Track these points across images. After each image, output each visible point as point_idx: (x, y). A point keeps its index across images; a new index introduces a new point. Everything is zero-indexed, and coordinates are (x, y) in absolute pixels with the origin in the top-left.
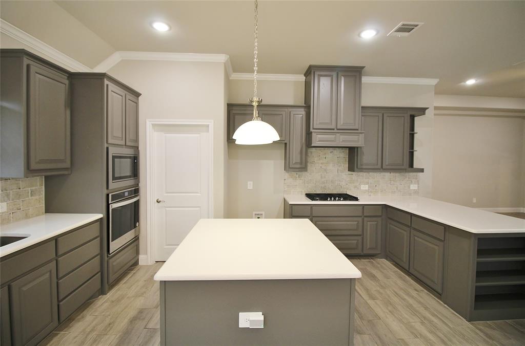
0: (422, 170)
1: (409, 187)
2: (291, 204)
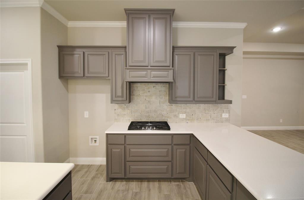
1: (221, 115)
2: (107, 134)
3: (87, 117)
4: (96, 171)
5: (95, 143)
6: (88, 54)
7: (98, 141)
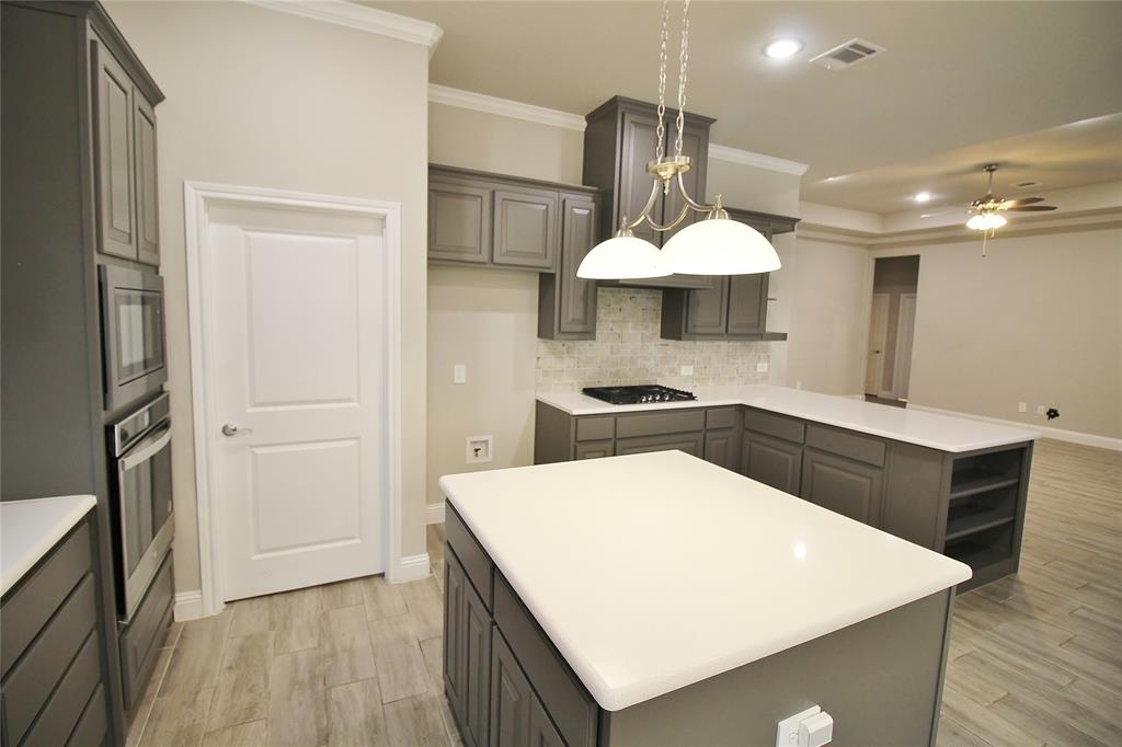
0: (784, 337)
1: (755, 368)
2: (577, 416)
3: (463, 380)
5: (477, 455)
6: (503, 200)
7: (489, 450)
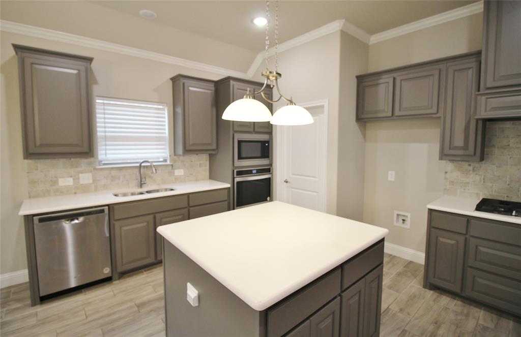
2: (431, 211)
3: (393, 179)
4: (405, 267)
5: (403, 223)
6: (401, 80)
7: (408, 221)
